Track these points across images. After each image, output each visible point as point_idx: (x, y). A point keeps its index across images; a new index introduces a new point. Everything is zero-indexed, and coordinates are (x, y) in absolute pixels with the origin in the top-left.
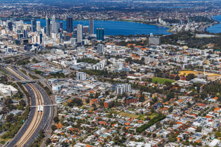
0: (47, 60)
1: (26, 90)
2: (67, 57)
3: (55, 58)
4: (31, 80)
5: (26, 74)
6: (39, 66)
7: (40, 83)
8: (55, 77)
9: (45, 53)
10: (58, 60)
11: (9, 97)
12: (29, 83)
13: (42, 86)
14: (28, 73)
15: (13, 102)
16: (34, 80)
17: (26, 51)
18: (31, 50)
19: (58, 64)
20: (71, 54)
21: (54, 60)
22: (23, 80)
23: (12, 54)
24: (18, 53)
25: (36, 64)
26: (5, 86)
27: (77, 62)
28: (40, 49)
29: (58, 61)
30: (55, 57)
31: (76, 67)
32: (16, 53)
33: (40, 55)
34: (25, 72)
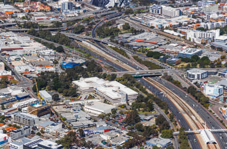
0: (152, 27)
1: (149, 92)
2: (189, 23)
3: (165, 23)
4: (146, 70)
5: (129, 58)
6: (145, 41)
7: (170, 79)
8: (195, 66)
9: (139, 12)
10: (174, 28)
11: (124, 106)
12: (145, 77)
13: (178, 84)
14: (130, 54)
15: (140, 120)
16: (154, 71)
17: (98, 8)
18: (107, 6)
19: (179, 36)
20: (194, 17)
21: (167, 28)
22: (131, 71)
23: (74, 14)
24: (85, 11)
25: (138, 37)
26: (107, 83)
27: (221, 34)
28: (123, 5)
29: (175, 31)
30: (163, 21)
31: (223, 45)
32: (81, 11)
33: (131, 16)
34: (123, 53)
